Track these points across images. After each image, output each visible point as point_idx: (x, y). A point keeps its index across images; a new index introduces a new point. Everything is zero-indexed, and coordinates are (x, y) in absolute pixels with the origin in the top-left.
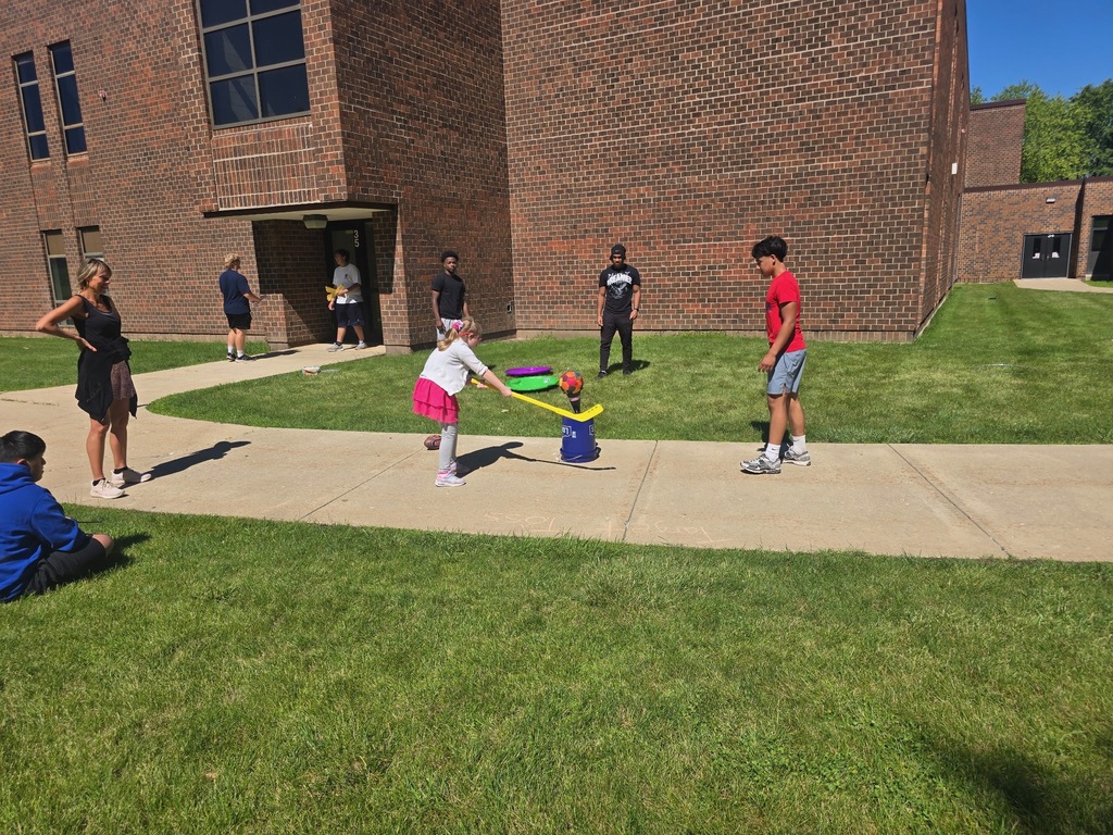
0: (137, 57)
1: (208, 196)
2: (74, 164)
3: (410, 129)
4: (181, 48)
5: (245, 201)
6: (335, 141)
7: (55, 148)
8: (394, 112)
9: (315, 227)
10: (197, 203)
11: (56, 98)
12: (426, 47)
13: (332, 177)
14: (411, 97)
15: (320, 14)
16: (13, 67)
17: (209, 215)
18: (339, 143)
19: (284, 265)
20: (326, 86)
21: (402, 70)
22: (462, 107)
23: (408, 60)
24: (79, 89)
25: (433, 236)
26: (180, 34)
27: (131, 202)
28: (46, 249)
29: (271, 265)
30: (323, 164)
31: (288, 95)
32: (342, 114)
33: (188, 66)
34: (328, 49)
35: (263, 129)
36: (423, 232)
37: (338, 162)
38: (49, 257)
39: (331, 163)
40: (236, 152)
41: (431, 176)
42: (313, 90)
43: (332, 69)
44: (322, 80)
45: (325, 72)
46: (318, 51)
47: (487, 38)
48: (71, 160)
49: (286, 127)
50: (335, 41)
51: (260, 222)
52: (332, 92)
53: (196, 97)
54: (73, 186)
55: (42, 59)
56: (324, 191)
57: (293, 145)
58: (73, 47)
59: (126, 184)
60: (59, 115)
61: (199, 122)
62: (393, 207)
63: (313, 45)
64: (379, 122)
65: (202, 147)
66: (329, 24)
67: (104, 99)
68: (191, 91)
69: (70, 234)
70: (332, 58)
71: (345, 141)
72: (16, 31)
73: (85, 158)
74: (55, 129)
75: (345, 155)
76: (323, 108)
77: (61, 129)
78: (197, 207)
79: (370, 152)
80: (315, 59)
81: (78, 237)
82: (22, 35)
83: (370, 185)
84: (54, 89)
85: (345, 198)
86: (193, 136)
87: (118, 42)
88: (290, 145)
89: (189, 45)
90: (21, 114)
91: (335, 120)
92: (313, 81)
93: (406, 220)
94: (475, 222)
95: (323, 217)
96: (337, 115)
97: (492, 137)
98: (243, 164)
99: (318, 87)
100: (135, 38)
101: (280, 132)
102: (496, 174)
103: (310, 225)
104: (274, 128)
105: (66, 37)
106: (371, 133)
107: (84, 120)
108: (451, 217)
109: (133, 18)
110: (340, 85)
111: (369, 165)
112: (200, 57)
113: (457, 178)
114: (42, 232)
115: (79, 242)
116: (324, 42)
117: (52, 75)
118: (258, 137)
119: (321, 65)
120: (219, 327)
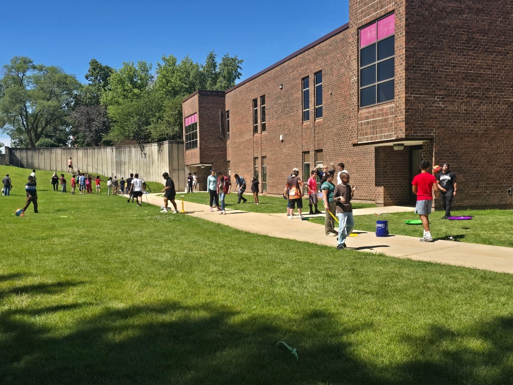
0: (345, 75)
1: (355, 137)
2: (318, 122)
3: (445, 101)
4: (352, 76)
5: (367, 139)
6: (402, 112)
7: (312, 116)
8: (436, 95)
9: (397, 149)
10: (350, 140)
11: (315, 95)
12: (460, 61)
13: (400, 128)
14: (447, 86)
15: (401, 58)
16: (302, 83)
17: (355, 145)
18: (404, 113)
19: (386, 167)
20: (401, 88)
21: (442, 74)
22: (482, 85)
23: (447, 69)
24: (323, 90)
25: (454, 153)
26: (352, 71)
27: (335, 138)
28: (304, 160)
29: (380, 167)
30: (397, 122)
31: (387, 93)
32: (406, 100)
33: (353, 83)
34: (403, 73)
35: (377, 108)
36: (449, 150)
37: (403, 121)
38: (304, 163)
39: (400, 122)
40: (367, 118)
41: (456, 123)
42: (396, 91)
43: (404, 81)
44: (400, 86)
45: (401, 83)
46: (399, 74)
47: (504, 47)
48: (317, 121)
49: (386, 106)
50: (406, 69)
51: (378, 147)
52: (403, 91)
53: (355, 96)
54: (316, 132)
55: (312, 78)
56: (396, 134)
57: (387, 114)
58: (323, 73)
59: (335, 130)
60: (315, 102)
61: (355, 106)
62: (431, 139)
63: (398, 71)
64: (426, 100)
65: (355, 116)
66: (404, 62)
67: (331, 94)
68: (353, 94)
69: (312, 153)
70: (404, 77)
71: (406, 112)
72: (305, 68)
73: (322, 120)
74: (313, 108)
75: (406, 118)
76: (399, 98)
77: (315, 107)
78: (350, 142)
79: (420, 115)
80: (398, 77)
81: (315, 155)
82: (306, 69)
83: (418, 130)
84: (314, 91)
85: (404, 137)
86: (352, 112)
87: (339, 69)
88: (386, 114)
89: (355, 75)
90: (302, 102)
91: (403, 103)
92: (396, 87)
93: (438, 145)
94: (486, 144)
95: (402, 145)
96: (404, 100)
97: (503, 98)
98: (368, 123)
99: (398, 89)
100: (345, 67)
101: (383, 109)
102: (504, 117)
103: (396, 148)
104: (381, 107)
105: (321, 69)
106: (421, 106)
107: (323, 103)
108: (468, 142)
109: (345, 59)
110: (406, 88)
111: (418, 121)
112: (358, 79)
113: (474, 122)
114: (303, 152)
115: (315, 156)
116: (402, 70)
117: (315, 85)
118: (375, 111)
119: (400, 80)
120: (362, 196)
